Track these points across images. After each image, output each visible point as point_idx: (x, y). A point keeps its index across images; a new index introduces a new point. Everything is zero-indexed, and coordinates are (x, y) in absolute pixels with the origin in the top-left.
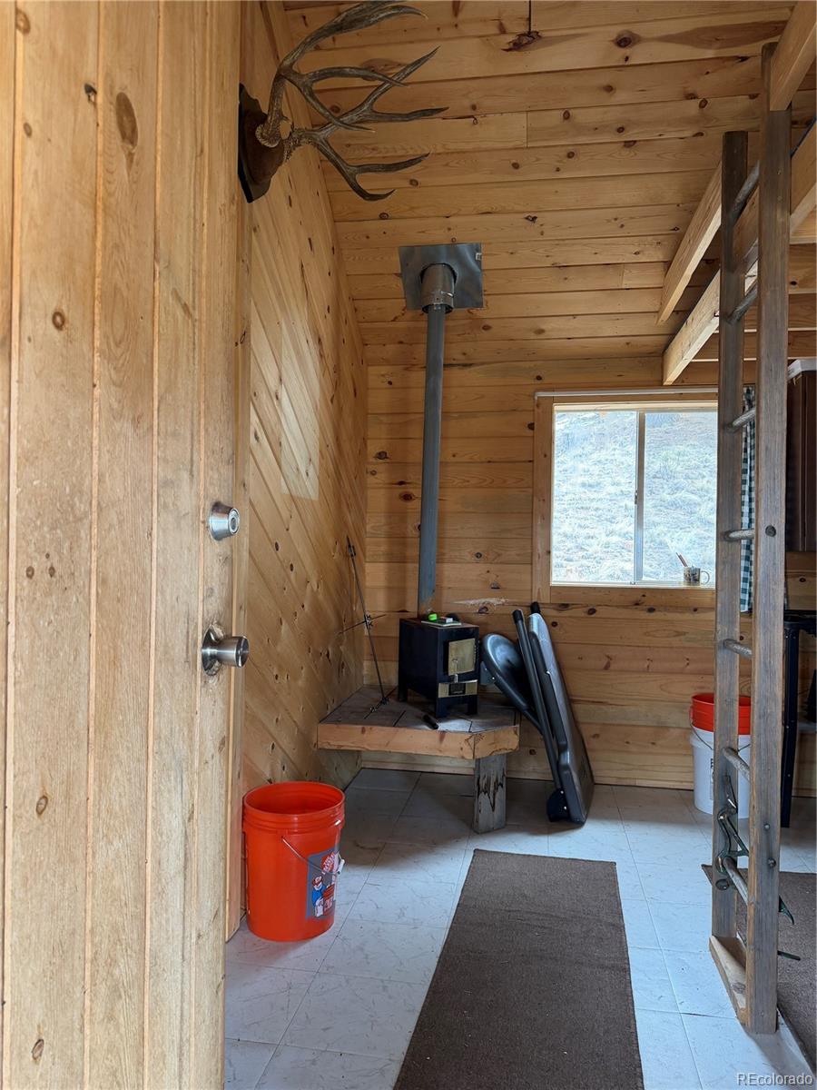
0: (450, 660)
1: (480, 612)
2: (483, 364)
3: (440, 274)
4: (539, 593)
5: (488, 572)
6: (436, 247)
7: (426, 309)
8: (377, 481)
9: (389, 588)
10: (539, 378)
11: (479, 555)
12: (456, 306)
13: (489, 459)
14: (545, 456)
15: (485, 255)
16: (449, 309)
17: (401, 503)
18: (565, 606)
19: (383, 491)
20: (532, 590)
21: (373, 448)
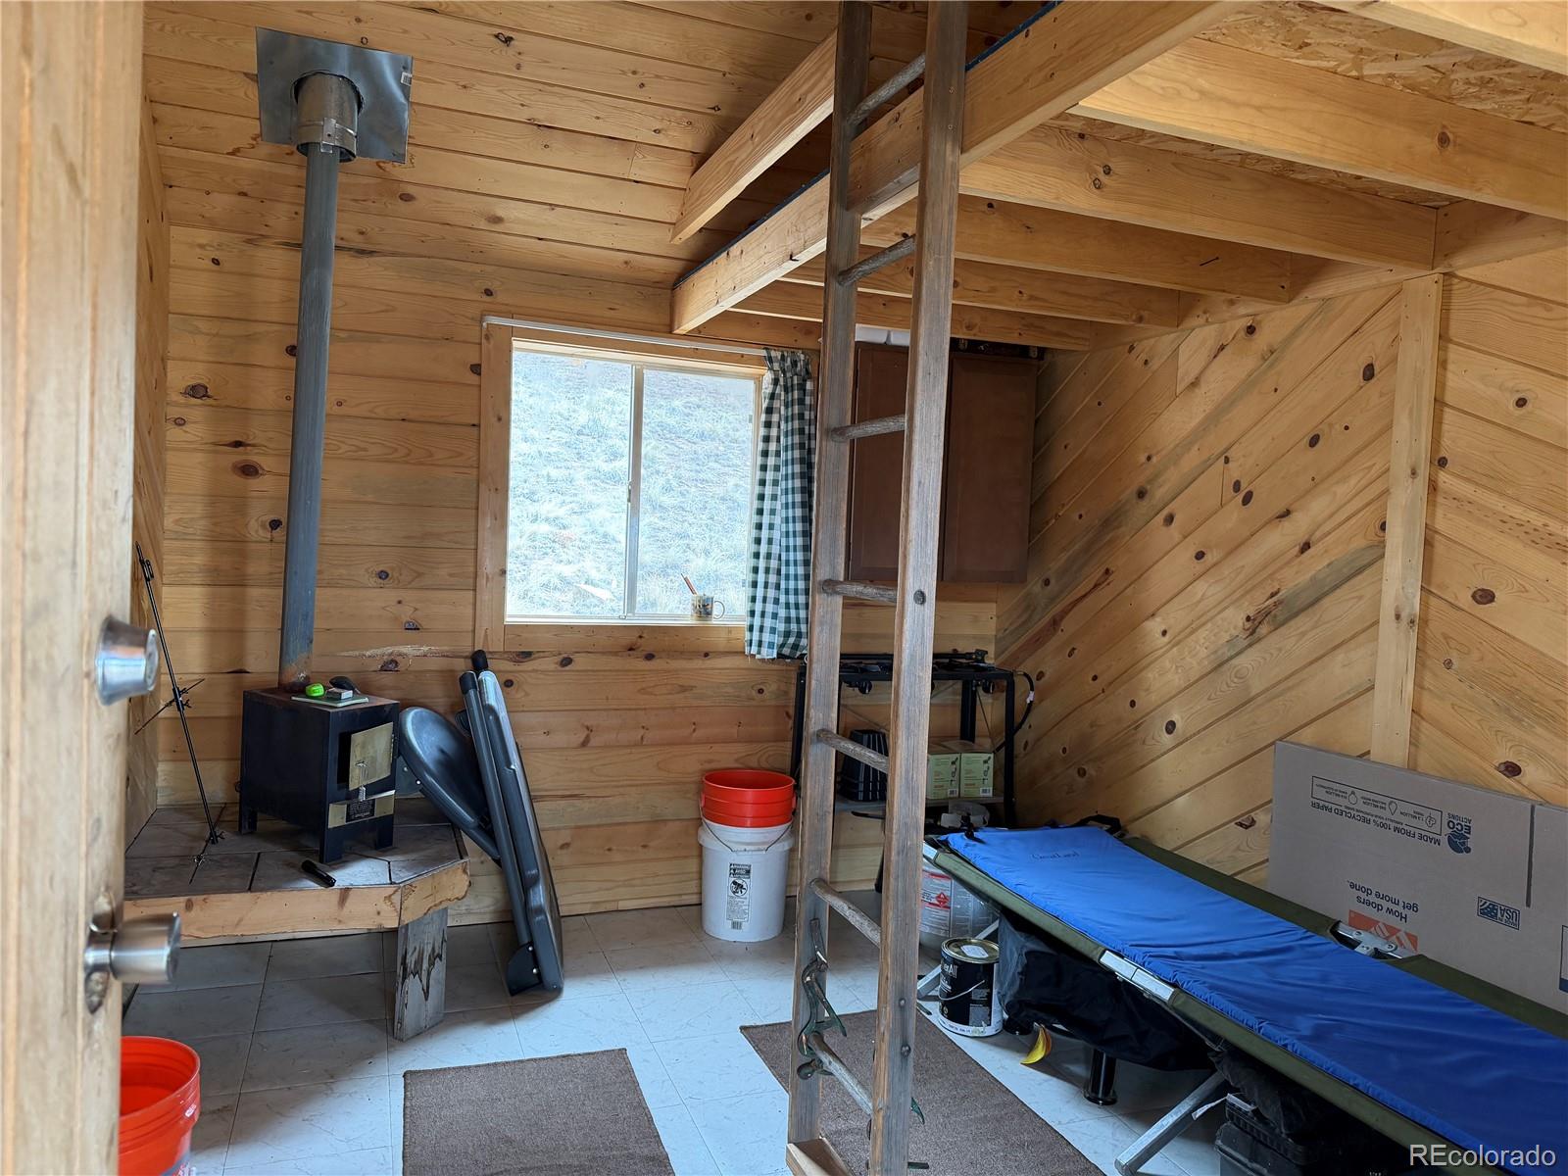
0: (352, 763)
1: (384, 669)
2: (393, 254)
3: (333, 95)
4: (486, 636)
5: (400, 602)
6: (330, 44)
7: (305, 148)
8: (189, 437)
9: (212, 632)
10: (488, 292)
11: (383, 575)
12: (358, 155)
13: (403, 416)
14: (500, 419)
15: (419, 79)
16: (346, 155)
17: (239, 480)
18: (527, 655)
19: (199, 457)
20: (474, 631)
21: (179, 376)
